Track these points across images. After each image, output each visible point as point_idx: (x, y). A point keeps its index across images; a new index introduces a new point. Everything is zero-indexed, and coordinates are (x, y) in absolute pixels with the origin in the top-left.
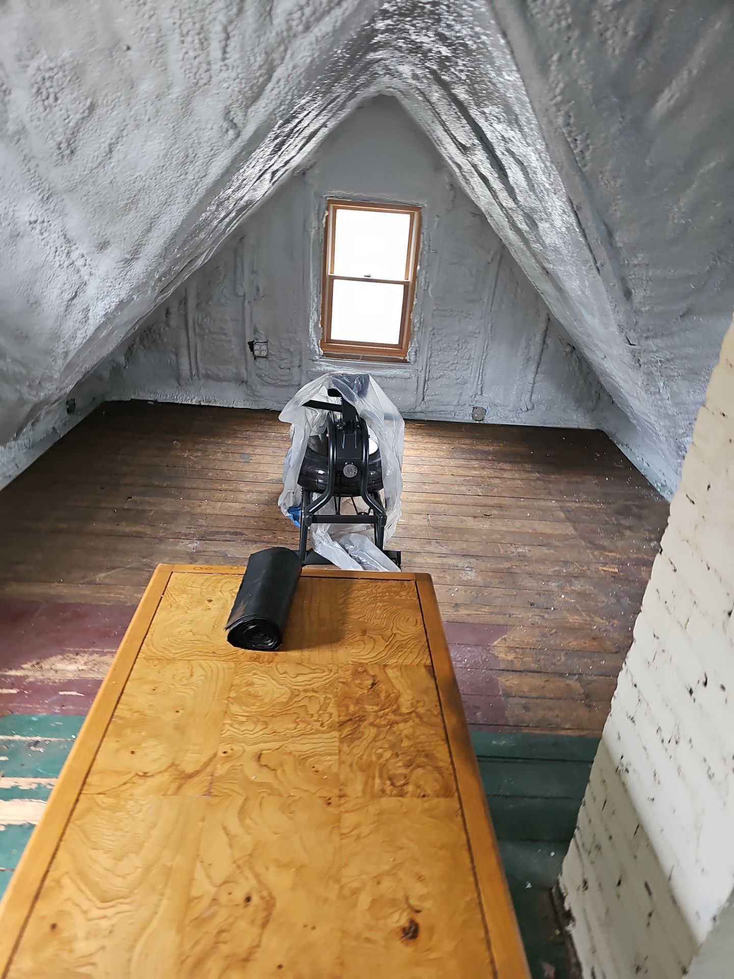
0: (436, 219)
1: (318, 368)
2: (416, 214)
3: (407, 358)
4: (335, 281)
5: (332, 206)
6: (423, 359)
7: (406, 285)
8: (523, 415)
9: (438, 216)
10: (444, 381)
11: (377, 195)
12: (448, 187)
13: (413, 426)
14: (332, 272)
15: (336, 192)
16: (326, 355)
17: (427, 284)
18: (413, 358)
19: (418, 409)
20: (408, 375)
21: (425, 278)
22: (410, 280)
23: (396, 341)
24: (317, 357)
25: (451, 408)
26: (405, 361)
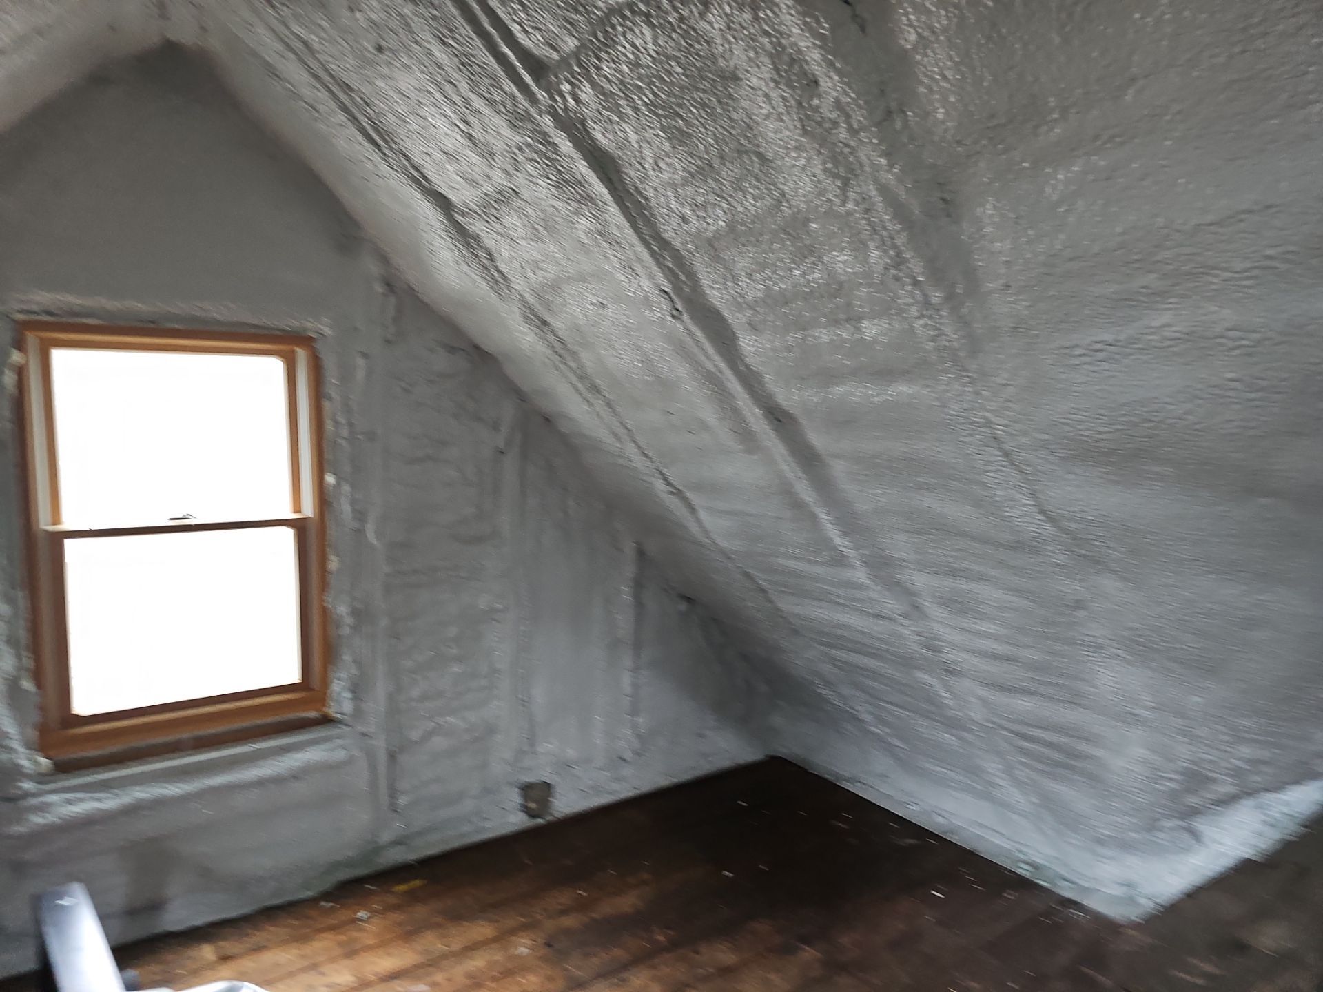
0: (360, 362)
1: (38, 820)
2: (301, 354)
3: (332, 711)
4: (68, 544)
5: (32, 339)
6: (377, 702)
7: (299, 526)
8: (627, 771)
9: (365, 355)
10: (439, 742)
11: (181, 307)
12: (379, 288)
13: (392, 900)
14: (56, 520)
15: (43, 298)
16: (64, 768)
17: (360, 516)
18: (348, 707)
19: (386, 837)
20: (341, 755)
21: (353, 502)
22: (308, 510)
23: (292, 675)
24: (27, 785)
25: (468, 805)
26: (326, 720)
